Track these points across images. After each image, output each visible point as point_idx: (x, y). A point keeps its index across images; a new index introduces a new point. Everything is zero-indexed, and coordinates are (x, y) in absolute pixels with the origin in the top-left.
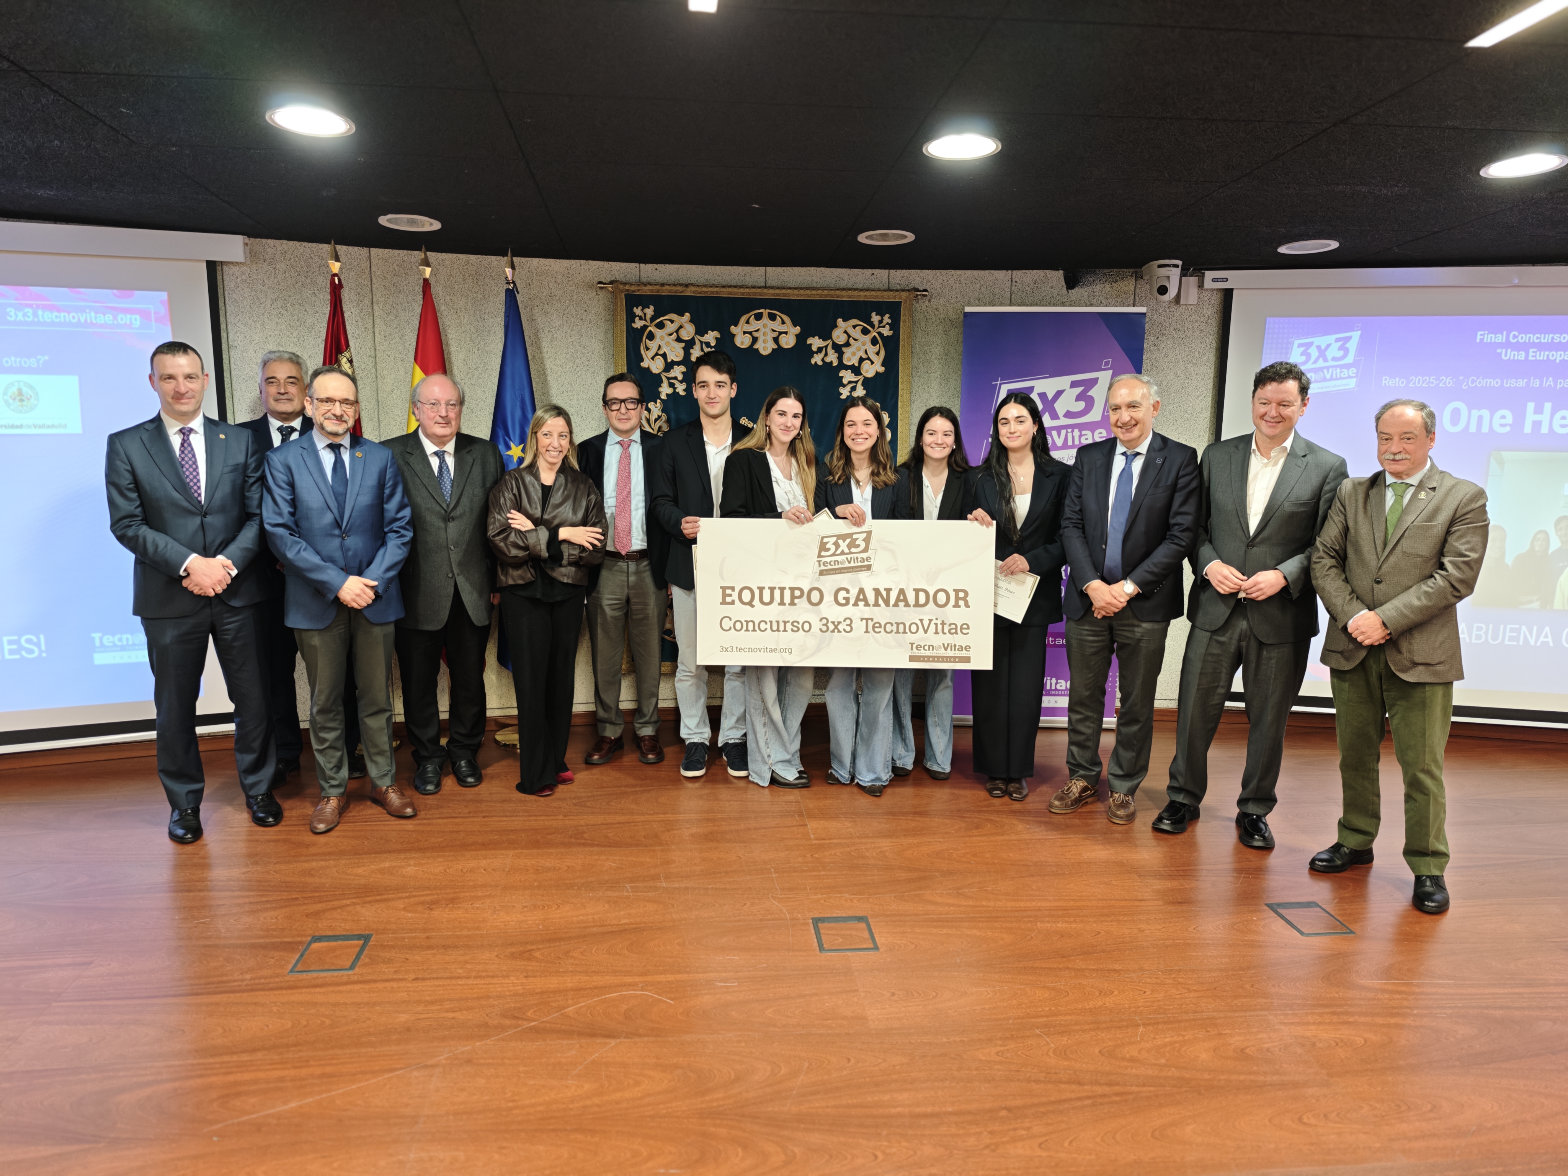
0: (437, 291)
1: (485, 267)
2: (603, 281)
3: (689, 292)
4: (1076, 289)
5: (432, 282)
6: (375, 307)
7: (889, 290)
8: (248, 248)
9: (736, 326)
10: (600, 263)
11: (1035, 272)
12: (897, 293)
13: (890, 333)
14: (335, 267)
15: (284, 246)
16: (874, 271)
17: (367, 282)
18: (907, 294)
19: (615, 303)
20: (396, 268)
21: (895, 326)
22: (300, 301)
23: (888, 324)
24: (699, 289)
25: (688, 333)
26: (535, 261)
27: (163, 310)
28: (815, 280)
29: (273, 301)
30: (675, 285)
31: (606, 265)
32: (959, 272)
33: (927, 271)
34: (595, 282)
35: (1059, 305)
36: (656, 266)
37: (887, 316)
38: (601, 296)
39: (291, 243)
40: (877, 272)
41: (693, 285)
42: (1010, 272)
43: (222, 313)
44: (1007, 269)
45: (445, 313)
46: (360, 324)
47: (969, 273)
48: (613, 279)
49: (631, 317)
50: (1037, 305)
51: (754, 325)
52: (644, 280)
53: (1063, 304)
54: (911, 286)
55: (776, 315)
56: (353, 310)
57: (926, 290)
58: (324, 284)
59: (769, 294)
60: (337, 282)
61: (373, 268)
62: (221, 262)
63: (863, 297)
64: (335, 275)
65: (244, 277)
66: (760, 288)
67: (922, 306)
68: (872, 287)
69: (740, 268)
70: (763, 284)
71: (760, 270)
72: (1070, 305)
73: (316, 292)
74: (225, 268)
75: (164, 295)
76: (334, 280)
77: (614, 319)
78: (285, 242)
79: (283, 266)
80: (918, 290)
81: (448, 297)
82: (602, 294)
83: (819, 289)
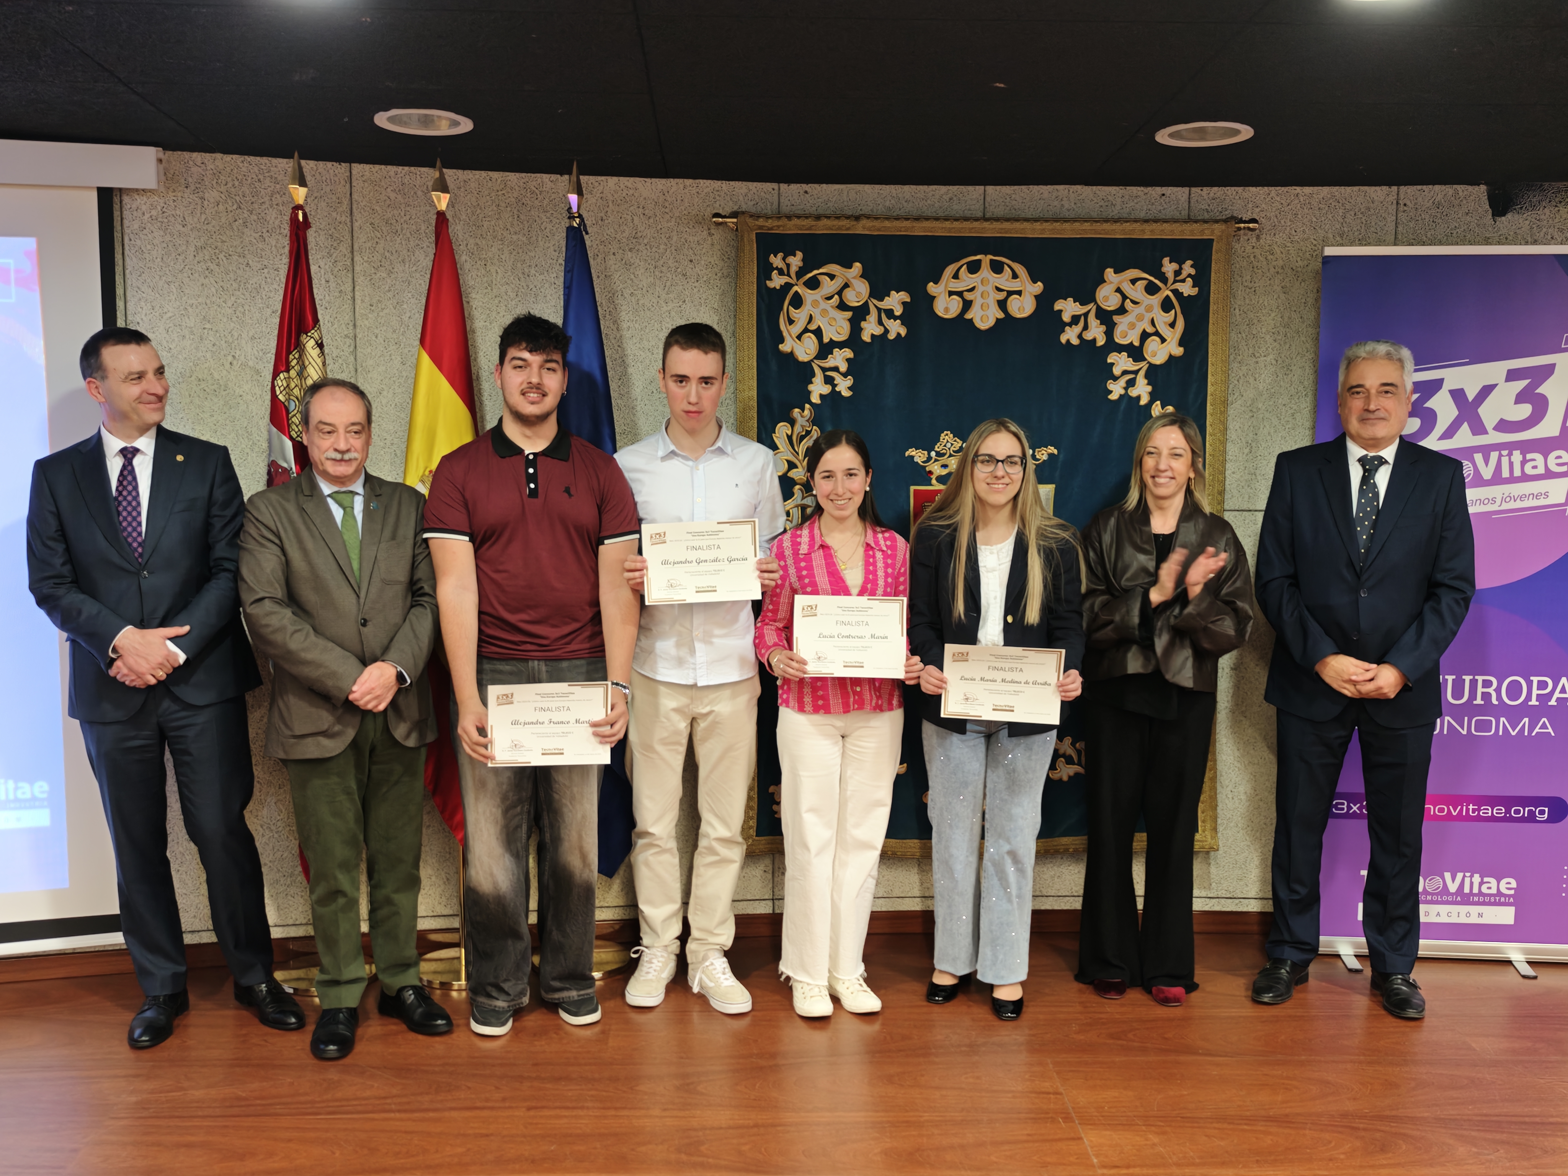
0: (456, 230)
1: (533, 193)
2: (721, 212)
3: (861, 228)
4: (1509, 216)
5: (449, 216)
6: (357, 258)
7: (1189, 220)
8: (161, 167)
9: (936, 282)
10: (716, 184)
11: (1437, 188)
12: (1206, 226)
13: (1194, 291)
14: (300, 194)
15: (218, 163)
16: (1165, 190)
17: (345, 218)
18: (1223, 227)
19: (739, 250)
20: (393, 196)
21: (1201, 279)
22: (239, 250)
23: (1190, 276)
24: (877, 224)
25: (858, 294)
26: (612, 181)
27: (29, 267)
28: (1067, 206)
29: (199, 249)
30: (838, 218)
31: (725, 186)
32: (1308, 190)
33: (1253, 189)
34: (709, 212)
35: (1479, 243)
36: (805, 187)
37: (1189, 263)
38: (717, 237)
39: (228, 158)
40: (1169, 190)
41: (868, 217)
42: (1395, 188)
43: (118, 269)
44: (1390, 184)
45: (467, 266)
46: (332, 285)
47: (1325, 191)
48: (736, 208)
49: (765, 270)
50: (1441, 243)
51: (967, 280)
52: (785, 209)
53: (1487, 242)
54: (1228, 213)
55: (1002, 263)
56: (322, 264)
57: (1254, 221)
58: (277, 222)
59: (991, 230)
60: (301, 218)
61: (355, 196)
62: (120, 190)
63: (1149, 232)
64: (299, 207)
65: (154, 213)
66: (977, 220)
67: (1245, 245)
68: (1161, 216)
69: (943, 189)
70: (979, 214)
71: (975, 191)
72: (1499, 243)
73: (266, 235)
74: (126, 199)
75: (30, 243)
76: (297, 215)
77: (736, 276)
78: (219, 155)
79: (215, 194)
80: (1241, 221)
81: (472, 241)
82: (718, 234)
83: (1074, 220)
